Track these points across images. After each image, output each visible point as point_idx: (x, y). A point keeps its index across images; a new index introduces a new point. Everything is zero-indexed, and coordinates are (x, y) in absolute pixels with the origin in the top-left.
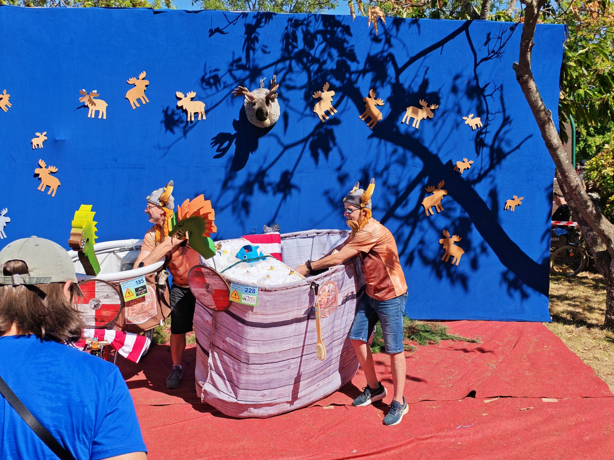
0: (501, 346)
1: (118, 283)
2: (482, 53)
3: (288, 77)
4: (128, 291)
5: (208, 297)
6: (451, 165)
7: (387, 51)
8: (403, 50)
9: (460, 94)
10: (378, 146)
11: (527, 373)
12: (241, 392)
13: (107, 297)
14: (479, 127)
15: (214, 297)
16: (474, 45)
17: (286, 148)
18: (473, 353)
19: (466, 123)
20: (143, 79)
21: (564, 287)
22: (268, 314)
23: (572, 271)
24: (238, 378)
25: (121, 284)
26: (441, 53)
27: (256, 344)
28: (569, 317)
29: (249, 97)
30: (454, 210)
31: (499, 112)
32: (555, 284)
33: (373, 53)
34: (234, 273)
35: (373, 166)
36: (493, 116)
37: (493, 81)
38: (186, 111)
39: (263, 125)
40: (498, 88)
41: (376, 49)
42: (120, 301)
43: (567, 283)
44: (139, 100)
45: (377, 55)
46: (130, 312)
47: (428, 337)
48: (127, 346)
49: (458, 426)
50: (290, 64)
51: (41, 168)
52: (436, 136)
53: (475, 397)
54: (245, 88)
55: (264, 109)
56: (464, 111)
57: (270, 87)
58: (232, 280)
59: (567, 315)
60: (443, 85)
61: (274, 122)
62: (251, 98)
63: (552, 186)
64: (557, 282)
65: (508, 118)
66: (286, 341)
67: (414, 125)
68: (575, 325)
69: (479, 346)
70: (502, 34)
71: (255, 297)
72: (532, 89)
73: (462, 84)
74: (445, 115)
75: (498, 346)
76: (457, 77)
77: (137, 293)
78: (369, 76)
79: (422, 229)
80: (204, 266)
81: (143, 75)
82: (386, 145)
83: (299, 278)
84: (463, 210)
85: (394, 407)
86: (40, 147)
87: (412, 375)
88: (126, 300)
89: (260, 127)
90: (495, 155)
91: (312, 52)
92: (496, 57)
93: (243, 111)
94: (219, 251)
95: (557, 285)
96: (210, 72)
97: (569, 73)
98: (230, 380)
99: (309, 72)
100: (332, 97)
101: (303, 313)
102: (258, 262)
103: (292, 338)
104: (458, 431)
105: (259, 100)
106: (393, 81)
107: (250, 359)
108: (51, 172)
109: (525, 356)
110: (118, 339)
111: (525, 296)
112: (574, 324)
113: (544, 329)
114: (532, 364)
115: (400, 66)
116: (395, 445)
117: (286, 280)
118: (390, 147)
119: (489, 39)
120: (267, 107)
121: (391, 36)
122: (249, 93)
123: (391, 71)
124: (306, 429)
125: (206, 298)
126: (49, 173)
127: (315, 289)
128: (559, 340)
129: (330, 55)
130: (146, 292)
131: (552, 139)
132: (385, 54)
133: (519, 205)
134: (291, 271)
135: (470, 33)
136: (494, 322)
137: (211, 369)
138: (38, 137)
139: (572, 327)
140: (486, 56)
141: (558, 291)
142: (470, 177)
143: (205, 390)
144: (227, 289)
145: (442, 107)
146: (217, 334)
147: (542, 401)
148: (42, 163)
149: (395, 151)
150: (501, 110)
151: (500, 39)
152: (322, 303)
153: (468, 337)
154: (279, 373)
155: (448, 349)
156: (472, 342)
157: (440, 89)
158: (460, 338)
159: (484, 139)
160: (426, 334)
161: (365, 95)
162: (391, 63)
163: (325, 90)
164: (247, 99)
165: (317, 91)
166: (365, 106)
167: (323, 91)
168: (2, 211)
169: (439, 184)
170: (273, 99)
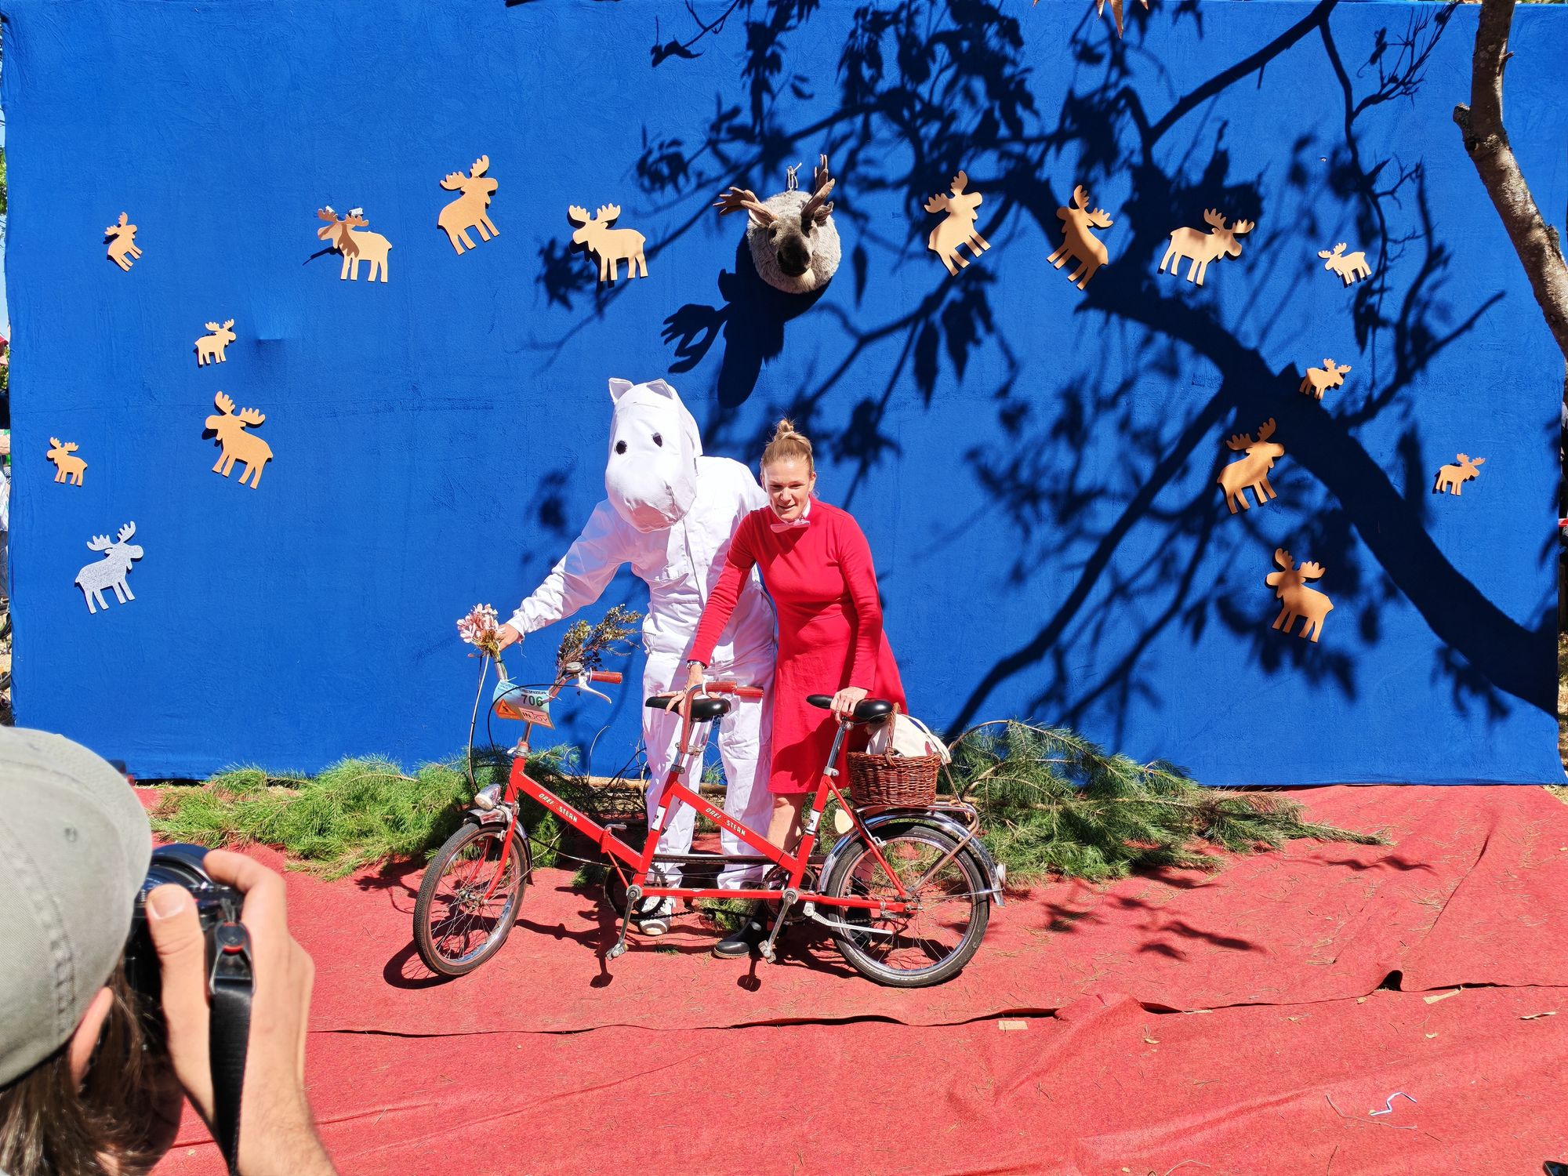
0: (1446, 851)
2: (1366, 85)
3: (862, 155)
6: (1293, 377)
7: (1116, 84)
8: (1158, 81)
9: (1313, 188)
10: (1100, 332)
11: (1527, 921)
14: (1362, 275)
16: (1345, 62)
17: (864, 340)
18: (1376, 870)
19: (1328, 266)
20: (482, 175)
26: (1259, 87)
29: (758, 213)
31: (1413, 238)
33: (1082, 90)
35: (1091, 380)
36: (1399, 247)
37: (1396, 156)
38: (595, 257)
39: (797, 288)
40: (1410, 175)
41: (1090, 79)
44: (472, 231)
45: (1091, 96)
47: (1252, 831)
50: (866, 124)
51: (222, 413)
52: (1254, 298)
53: (1399, 989)
54: (748, 192)
55: (798, 242)
56: (1325, 232)
57: (812, 187)
60: (1268, 164)
61: (825, 278)
62: (765, 217)
65: (1441, 249)
67: (1191, 277)
69: (1388, 853)
70: (1415, 34)
72: (1509, 172)
73: (1317, 161)
74: (1276, 244)
75: (1438, 852)
76: (1302, 143)
78: (1072, 150)
79: (1224, 544)
81: (482, 165)
82: (1123, 327)
84: (1331, 493)
86: (218, 361)
89: (789, 292)
90: (1409, 347)
91: (924, 90)
92: (1402, 93)
93: (744, 249)
96: (661, 146)
99: (917, 143)
100: (975, 208)
105: (784, 221)
106: (1137, 159)
108: (248, 425)
109: (1515, 877)
111: (1497, 711)
113: (1553, 803)
114: (1538, 897)
115: (1153, 120)
118: (1135, 331)
119: (1381, 46)
120: (805, 240)
121: (1125, 46)
122: (759, 205)
123: (1129, 136)
126: (243, 428)
129: (970, 96)
131: (1561, 301)
132: (1112, 94)
133: (1472, 478)
135: (1332, 33)
136: (1417, 788)
138: (213, 334)
140: (1376, 92)
142: (1346, 408)
145: (1265, 221)
148: (223, 401)
149: (1147, 341)
150: (1420, 231)
151: (1409, 47)
153: (1355, 829)
155: (1309, 862)
156: (1368, 844)
157: (1260, 176)
158: (1334, 834)
159: (1376, 307)
160: (1249, 823)
161: (1064, 201)
162: (1128, 114)
163: (957, 192)
164: (754, 221)
165: (937, 195)
166: (1063, 231)
167: (951, 195)
168: (121, 530)
169: (1260, 428)
170: (821, 217)
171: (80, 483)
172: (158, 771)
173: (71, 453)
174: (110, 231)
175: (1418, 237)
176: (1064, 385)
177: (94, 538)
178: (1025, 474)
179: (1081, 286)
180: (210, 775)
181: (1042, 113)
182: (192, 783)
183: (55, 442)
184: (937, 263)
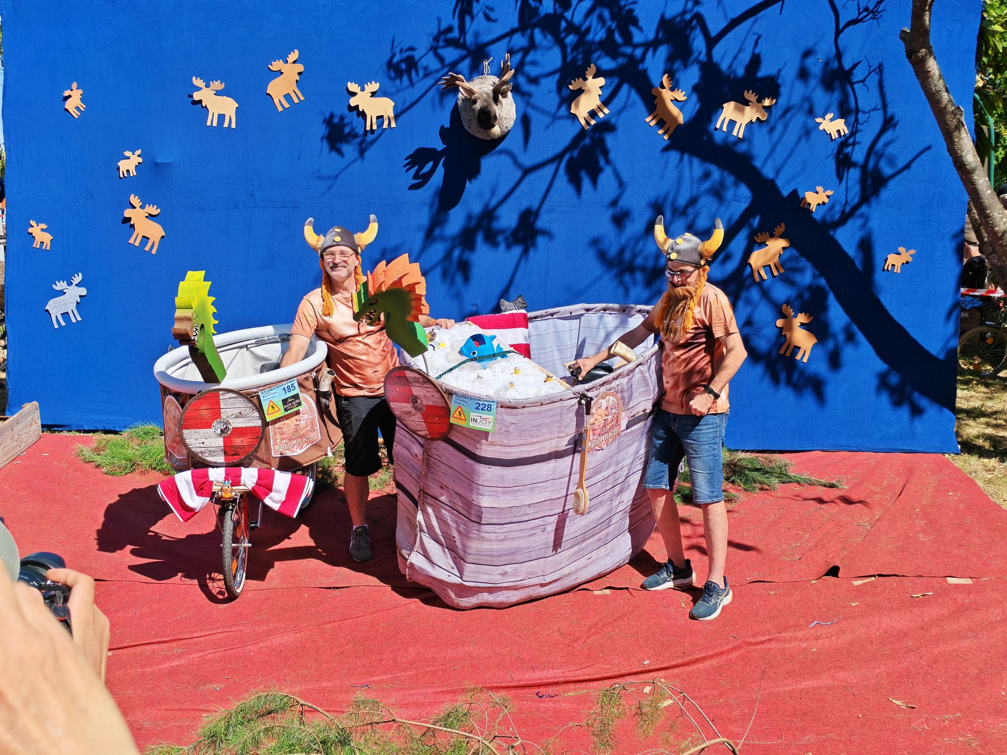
0: (878, 493)
1: (255, 393)
2: (848, 13)
3: (529, 58)
4: (271, 404)
5: (416, 416)
6: (796, 198)
7: (691, 10)
8: (718, 8)
9: (813, 82)
10: (677, 166)
11: (922, 537)
12: (468, 568)
13: (240, 415)
14: (842, 134)
15: (425, 417)
17: (527, 171)
18: (833, 504)
19: (821, 128)
20: (294, 62)
21: (977, 395)
22: (512, 445)
23: (989, 368)
24: (464, 545)
25: (259, 393)
26: (781, 13)
27: (492, 492)
28: (987, 445)
29: (465, 89)
30: (801, 270)
31: (876, 110)
32: (964, 389)
33: (669, 14)
34: (457, 379)
35: (670, 198)
36: (866, 116)
37: (867, 58)
38: (363, 115)
39: (489, 135)
40: (875, 70)
41: (675, 7)
42: (260, 421)
43: (983, 389)
44: (287, 97)
45: (676, 17)
46: (278, 437)
47: (759, 478)
48: (278, 492)
49: (813, 622)
50: (532, 36)
51: (134, 207)
52: (773, 149)
53: (838, 577)
54: (460, 76)
55: (490, 109)
56: (818, 109)
57: (499, 73)
58: (454, 390)
59: (984, 441)
60: (785, 64)
61: (506, 130)
62: (470, 92)
63: (962, 231)
64: (966, 387)
65: (892, 118)
66: (539, 487)
67: (735, 133)
68: (997, 459)
69: (841, 493)
71: (492, 417)
72: (932, 72)
73: (815, 66)
74: (789, 115)
75: (873, 493)
76: (807, 54)
77: (285, 407)
78: (663, 51)
79: (748, 302)
80: (409, 368)
81: (294, 56)
82: (691, 163)
83: (561, 387)
84: (817, 273)
85: (709, 590)
86: (132, 175)
87: (737, 540)
88: (268, 419)
89: (483, 138)
90: (869, 181)
91: (568, 15)
92: (871, 18)
94: (432, 343)
95: (966, 392)
96: (401, 51)
97: (992, 43)
98: (452, 548)
99: (563, 47)
100: (600, 88)
101: (566, 443)
102: (494, 361)
103: (549, 484)
104: (812, 631)
105: (481, 94)
106: (703, 57)
107: (484, 515)
108: (150, 215)
109: (918, 510)
110: (263, 482)
111: (916, 411)
112: (996, 457)
113: (949, 465)
114: (930, 523)
115: (713, 33)
116: (711, 653)
117: (540, 391)
118: (697, 167)
120: (495, 107)
122: (467, 85)
123: (698, 43)
124: (567, 626)
125: (412, 418)
126: (147, 217)
127: (585, 405)
128: (972, 482)
130: (299, 404)
131: (963, 154)
132: (688, 16)
133: (907, 262)
134: (548, 377)
136: (865, 453)
137: (422, 530)
138: (128, 158)
139: (993, 462)
140: (855, 18)
141: (968, 401)
142: (828, 218)
143: (411, 564)
144: (445, 405)
145: (783, 101)
146: (430, 475)
147: (946, 582)
148: (135, 200)
149: (707, 175)
150: (880, 106)
152: (596, 426)
153: (823, 478)
154: (529, 539)
155: (792, 499)
156: (830, 487)
157: (779, 71)
158: (810, 481)
159: (850, 155)
160: (756, 473)
161: (656, 83)
162: (698, 31)
163: (590, 78)
164: (462, 94)
165: (576, 79)
166: (655, 102)
167: (585, 79)
168: (73, 278)
169: (775, 229)
170: (504, 92)
171: (48, 248)
172: (95, 425)
173: (43, 230)
174: (67, 93)
175: (878, 109)
176: (653, 200)
177: (57, 282)
178: (627, 255)
179: (666, 137)
180: (125, 428)
181: (644, 29)
182: (115, 432)
183: (33, 223)
184: (576, 122)
